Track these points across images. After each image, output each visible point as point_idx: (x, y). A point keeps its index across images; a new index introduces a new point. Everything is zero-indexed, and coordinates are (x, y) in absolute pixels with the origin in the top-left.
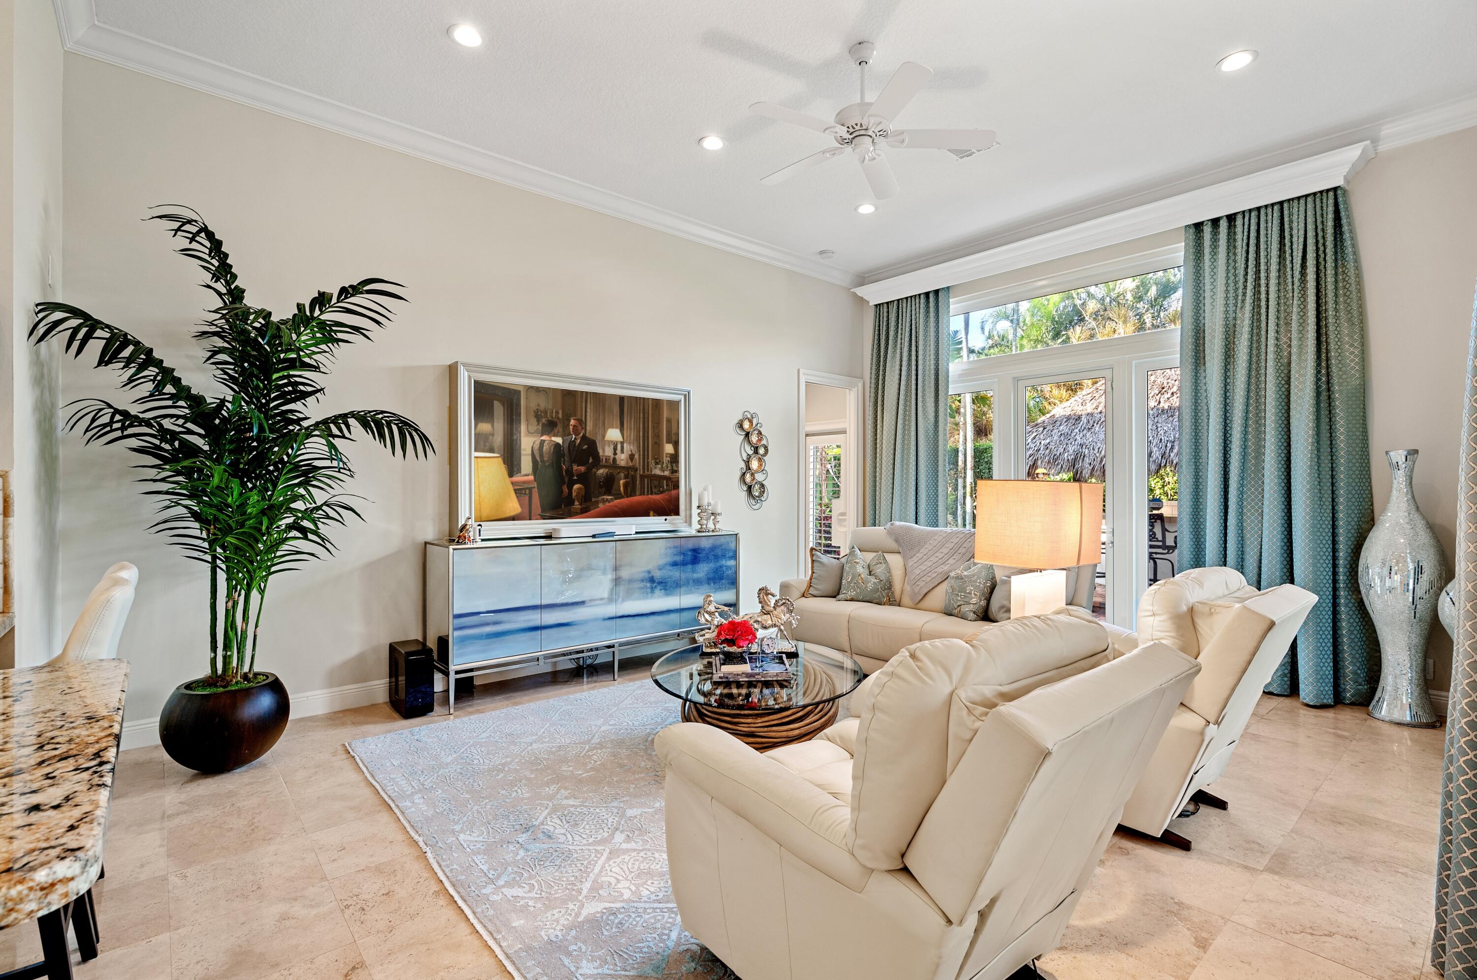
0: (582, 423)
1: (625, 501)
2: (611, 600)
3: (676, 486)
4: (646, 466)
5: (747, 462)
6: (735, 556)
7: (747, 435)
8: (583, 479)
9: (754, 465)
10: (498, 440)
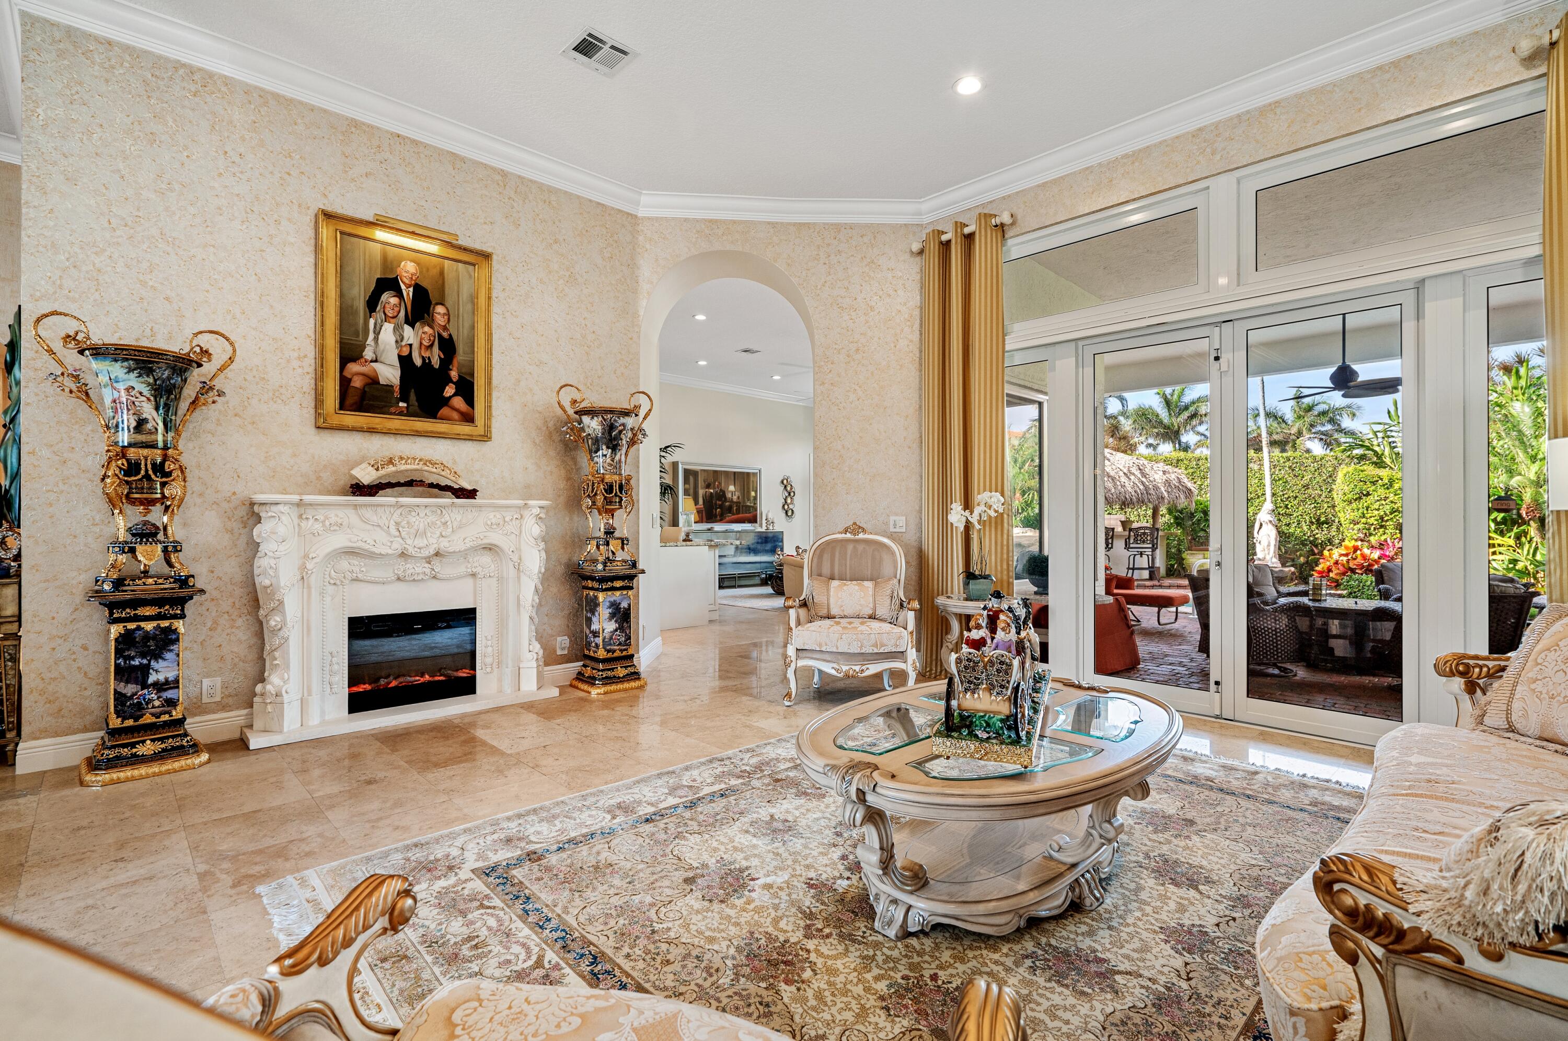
0: (720, 483)
1: (735, 517)
2: (734, 556)
3: (756, 510)
4: (744, 502)
5: (785, 500)
6: (782, 541)
7: (785, 487)
8: (721, 507)
9: (789, 501)
10: (691, 491)
